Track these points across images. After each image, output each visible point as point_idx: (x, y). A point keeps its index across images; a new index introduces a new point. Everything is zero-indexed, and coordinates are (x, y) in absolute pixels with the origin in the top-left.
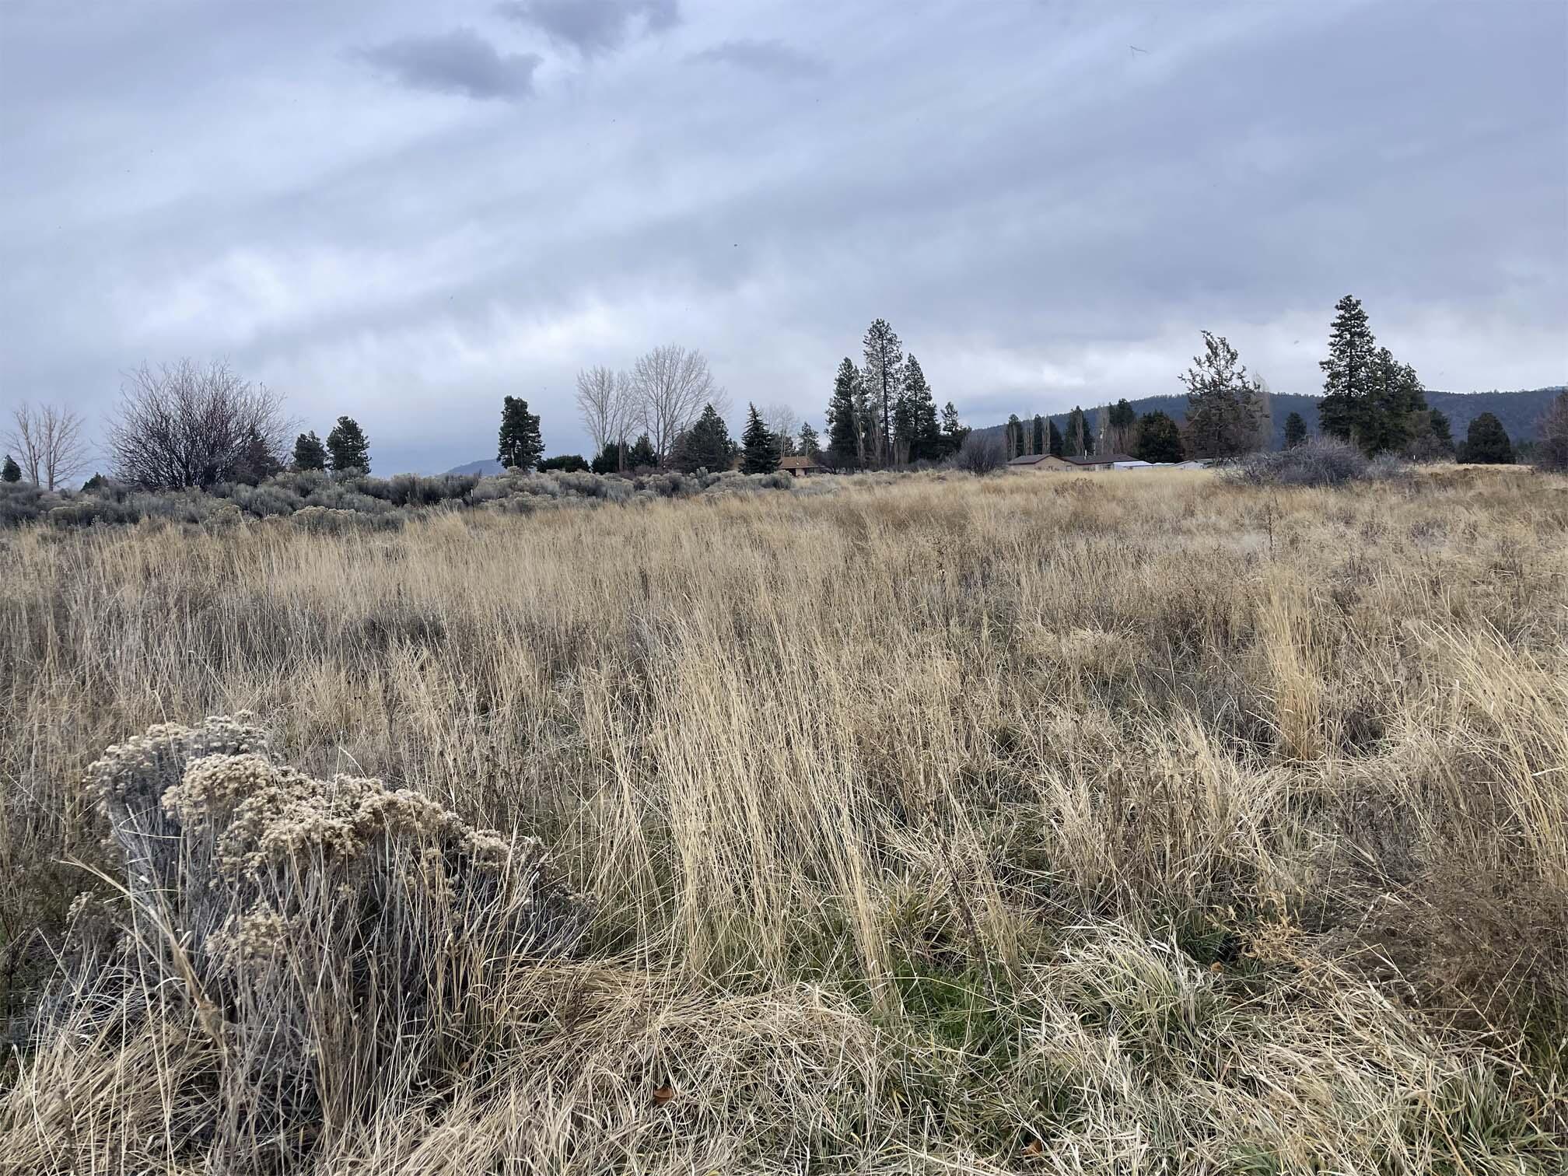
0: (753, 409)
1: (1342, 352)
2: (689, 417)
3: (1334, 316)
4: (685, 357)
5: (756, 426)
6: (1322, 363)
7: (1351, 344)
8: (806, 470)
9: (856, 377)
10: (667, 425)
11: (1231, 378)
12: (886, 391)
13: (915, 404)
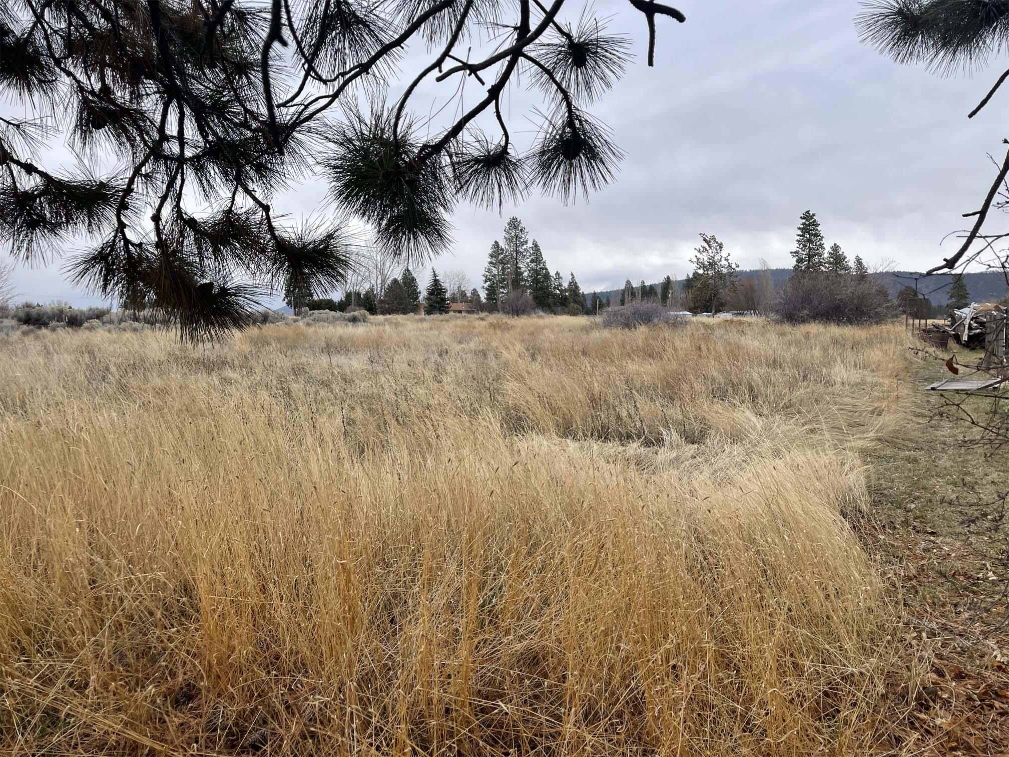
0: (435, 273)
1: (805, 246)
5: (436, 282)
7: (809, 241)
8: (468, 312)
9: (502, 253)
10: (383, 282)
11: (720, 261)
12: (517, 263)
13: (536, 272)
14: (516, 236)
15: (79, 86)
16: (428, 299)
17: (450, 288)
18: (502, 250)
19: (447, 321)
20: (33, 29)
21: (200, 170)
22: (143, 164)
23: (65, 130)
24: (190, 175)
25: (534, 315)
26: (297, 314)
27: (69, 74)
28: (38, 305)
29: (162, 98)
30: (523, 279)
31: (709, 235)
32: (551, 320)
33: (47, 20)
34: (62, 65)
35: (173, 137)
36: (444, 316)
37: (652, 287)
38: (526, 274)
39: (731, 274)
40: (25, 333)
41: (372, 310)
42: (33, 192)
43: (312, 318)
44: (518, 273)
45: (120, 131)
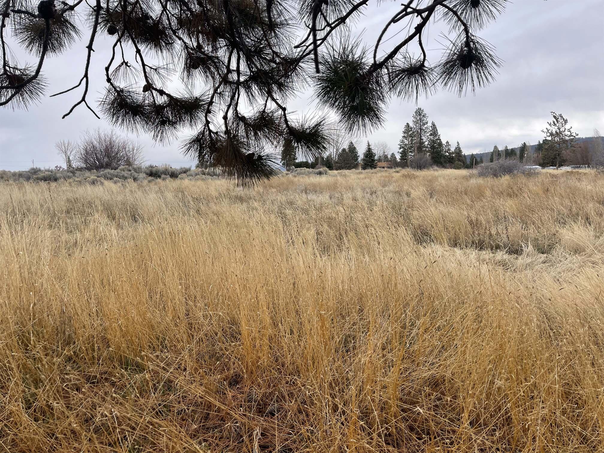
0: (368, 143)
5: (369, 150)
8: (389, 168)
9: (411, 131)
10: (337, 150)
11: (565, 131)
12: (421, 136)
13: (434, 142)
14: (420, 119)
15: (186, 45)
16: (363, 160)
17: (378, 152)
18: (411, 128)
19: (376, 173)
20: (161, 14)
21: (248, 88)
22: (218, 87)
23: (179, 70)
24: (242, 91)
25: (431, 169)
26: (288, 170)
27: (180, 39)
28: (156, 166)
29: (228, 48)
30: (424, 147)
31: (558, 114)
32: (443, 172)
33: (168, 9)
34: (177, 34)
35: (234, 71)
36: (374, 170)
37: (513, 150)
38: (426, 143)
39: (572, 140)
40: (149, 182)
41: (330, 167)
42: (163, 105)
43: (296, 172)
44: (421, 143)
45: (207, 69)
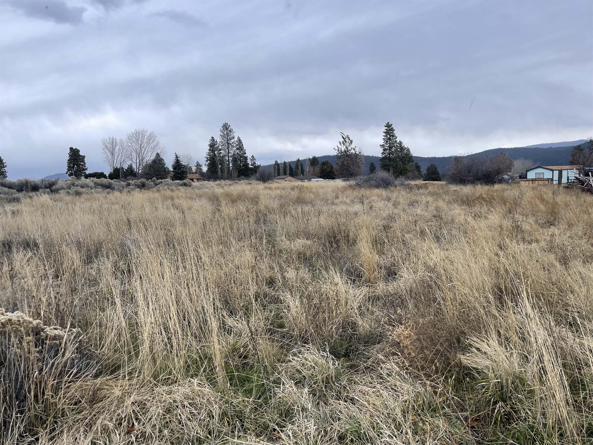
0: (176, 155)
1: (387, 142)
2: (150, 157)
3: (384, 129)
4: (148, 134)
5: (177, 161)
6: (380, 145)
7: (389, 139)
11: (351, 150)
12: (229, 150)
13: (240, 155)
14: (227, 133)
16: (173, 171)
18: (217, 142)
31: (346, 134)
